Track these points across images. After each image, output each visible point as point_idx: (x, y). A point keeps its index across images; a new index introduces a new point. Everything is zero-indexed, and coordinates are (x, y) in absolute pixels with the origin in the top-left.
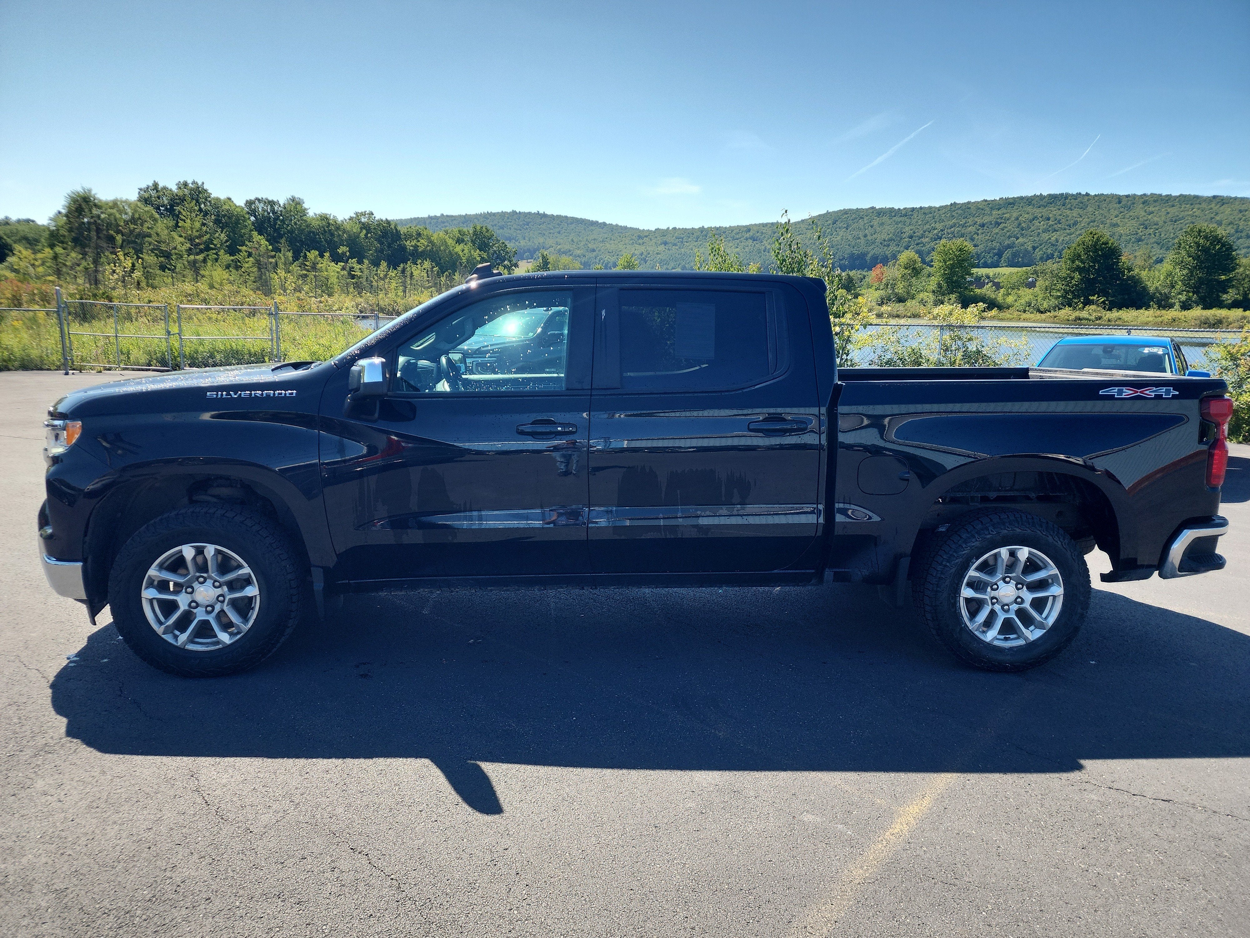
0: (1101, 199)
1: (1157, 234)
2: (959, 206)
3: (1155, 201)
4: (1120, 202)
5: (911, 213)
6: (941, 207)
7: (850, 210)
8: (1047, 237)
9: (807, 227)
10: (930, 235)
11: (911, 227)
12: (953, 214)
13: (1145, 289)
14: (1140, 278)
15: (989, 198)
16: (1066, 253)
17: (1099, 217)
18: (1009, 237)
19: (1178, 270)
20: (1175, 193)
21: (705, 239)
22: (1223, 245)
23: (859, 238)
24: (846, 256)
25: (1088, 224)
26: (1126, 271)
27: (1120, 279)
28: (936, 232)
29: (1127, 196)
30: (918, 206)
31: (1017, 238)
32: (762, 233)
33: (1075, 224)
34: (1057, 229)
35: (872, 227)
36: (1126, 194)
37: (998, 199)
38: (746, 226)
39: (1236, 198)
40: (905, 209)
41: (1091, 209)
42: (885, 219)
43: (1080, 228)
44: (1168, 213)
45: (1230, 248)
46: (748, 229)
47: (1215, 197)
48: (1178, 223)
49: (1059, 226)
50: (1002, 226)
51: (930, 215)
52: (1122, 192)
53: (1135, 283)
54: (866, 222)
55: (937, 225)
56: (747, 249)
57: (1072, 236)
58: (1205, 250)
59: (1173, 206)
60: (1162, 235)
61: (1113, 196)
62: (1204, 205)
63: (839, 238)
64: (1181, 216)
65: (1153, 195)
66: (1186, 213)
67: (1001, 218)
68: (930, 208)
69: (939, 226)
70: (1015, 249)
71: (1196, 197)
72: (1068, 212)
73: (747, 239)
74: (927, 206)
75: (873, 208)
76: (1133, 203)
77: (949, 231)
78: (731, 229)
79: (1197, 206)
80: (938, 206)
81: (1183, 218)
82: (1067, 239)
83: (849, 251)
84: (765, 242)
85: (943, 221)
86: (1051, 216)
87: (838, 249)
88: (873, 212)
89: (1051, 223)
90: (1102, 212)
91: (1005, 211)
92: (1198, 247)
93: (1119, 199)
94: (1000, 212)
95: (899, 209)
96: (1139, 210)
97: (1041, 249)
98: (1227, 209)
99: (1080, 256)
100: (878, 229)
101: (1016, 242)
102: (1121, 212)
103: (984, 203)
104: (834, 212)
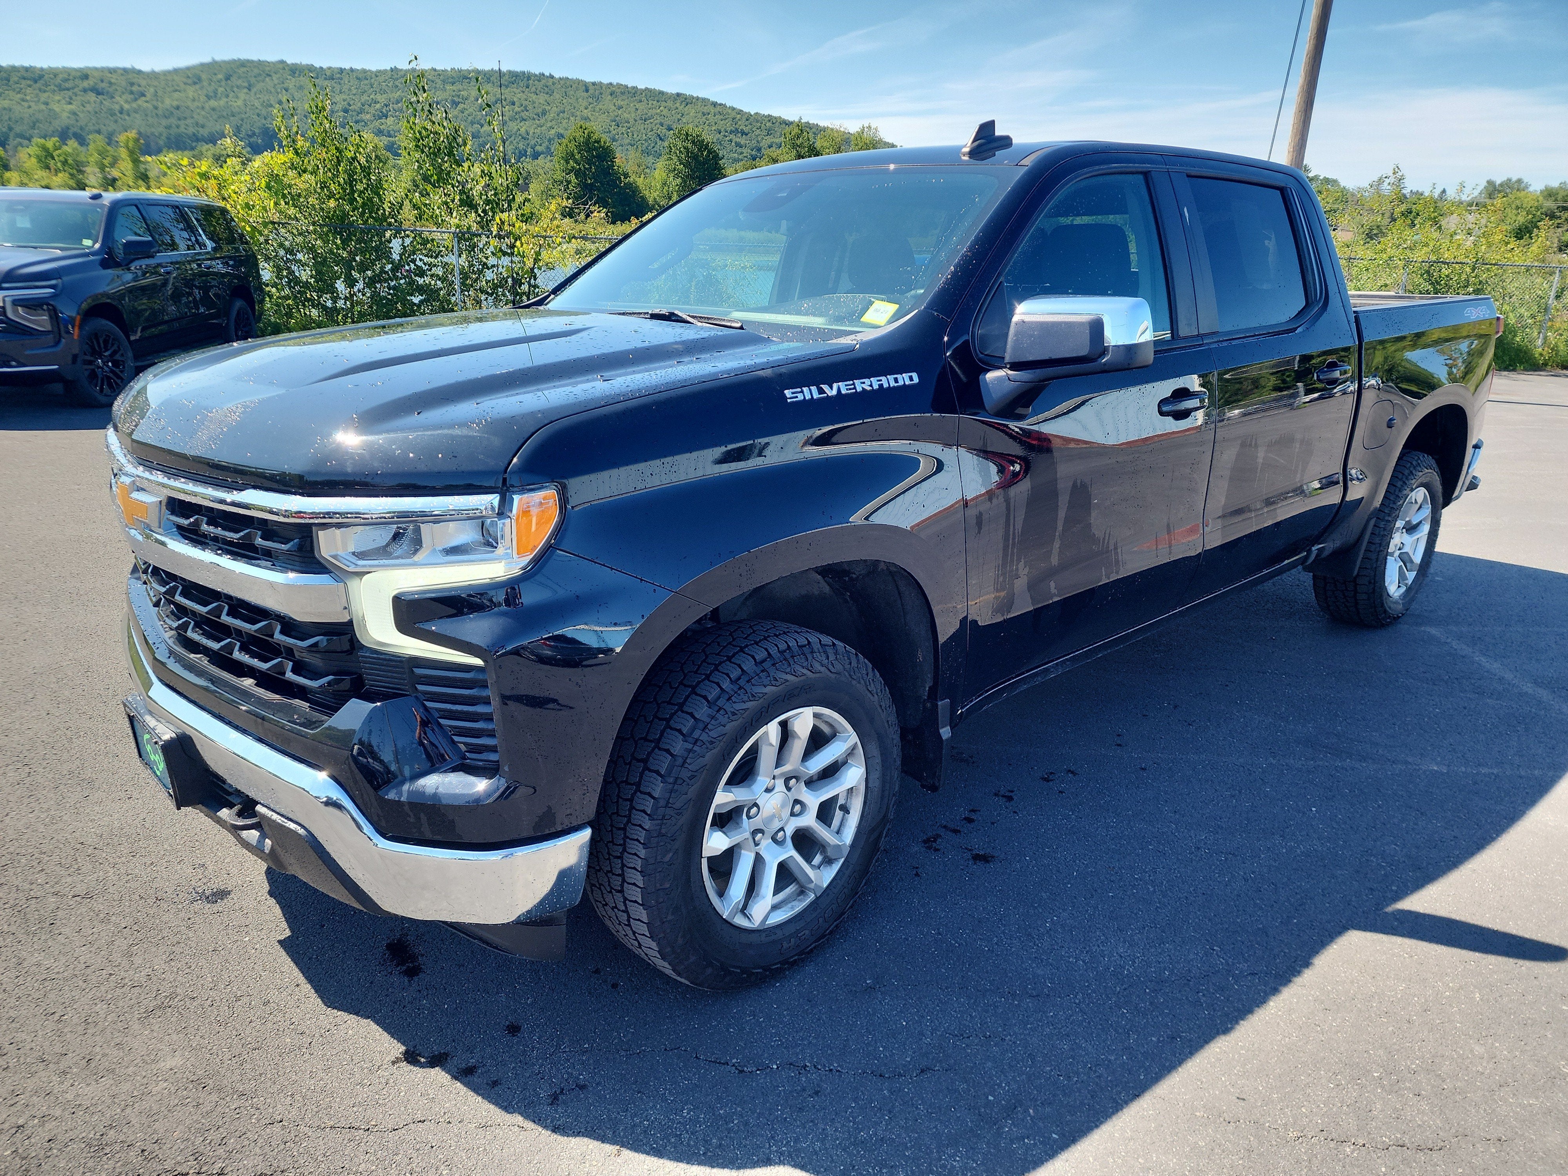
0: (568, 85)
1: (630, 134)
2: (402, 73)
3: (622, 93)
4: (587, 91)
5: (338, 75)
6: (379, 71)
7: (248, 61)
8: (516, 128)
9: (184, 80)
10: (372, 110)
11: (344, 96)
12: (397, 83)
13: (643, 198)
14: (637, 187)
15: (439, 67)
16: (558, 150)
17: (569, 107)
18: (472, 123)
19: (671, 179)
20: (641, 86)
21: (7, 85)
22: (710, 152)
23: (271, 106)
24: (257, 131)
25: (558, 115)
26: (622, 177)
27: (619, 187)
28: (378, 106)
29: (594, 84)
30: (347, 67)
31: (482, 126)
32: (110, 83)
33: (544, 113)
34: (525, 117)
35: (286, 90)
36: (592, 81)
37: (449, 69)
38: (79, 70)
39: (698, 98)
40: (330, 68)
41: (558, 96)
42: (304, 81)
43: (550, 118)
44: (637, 109)
45: (717, 157)
46: (84, 75)
47: (678, 95)
48: (648, 122)
49: (527, 114)
50: (461, 106)
51: (366, 82)
52: (589, 78)
53: (633, 192)
54: (276, 82)
55: (379, 97)
56: (89, 107)
57: (544, 128)
58: (695, 157)
59: (641, 101)
60: (635, 136)
61: (579, 82)
62: (670, 104)
63: (240, 103)
64: (649, 114)
65: (619, 85)
66: (654, 111)
67: (459, 96)
68: (364, 71)
69: (382, 99)
70: (481, 140)
71: (662, 93)
72: (534, 97)
73: (85, 91)
74: (359, 68)
75: (282, 62)
76: (601, 94)
77: (395, 106)
78: (54, 73)
79: (664, 104)
80: (374, 69)
81: (652, 117)
82: (538, 131)
83: (259, 124)
84: (118, 98)
85: (385, 92)
86: (515, 99)
87: (242, 120)
88: (284, 69)
89: (517, 109)
90: (570, 101)
91: (461, 87)
92: (688, 152)
93: (586, 87)
94: (454, 88)
95: (321, 68)
96: (607, 103)
97: (511, 142)
98: (691, 111)
99: (573, 155)
100: (297, 95)
101: (482, 131)
102: (590, 104)
103: (433, 73)
104: (224, 62)
